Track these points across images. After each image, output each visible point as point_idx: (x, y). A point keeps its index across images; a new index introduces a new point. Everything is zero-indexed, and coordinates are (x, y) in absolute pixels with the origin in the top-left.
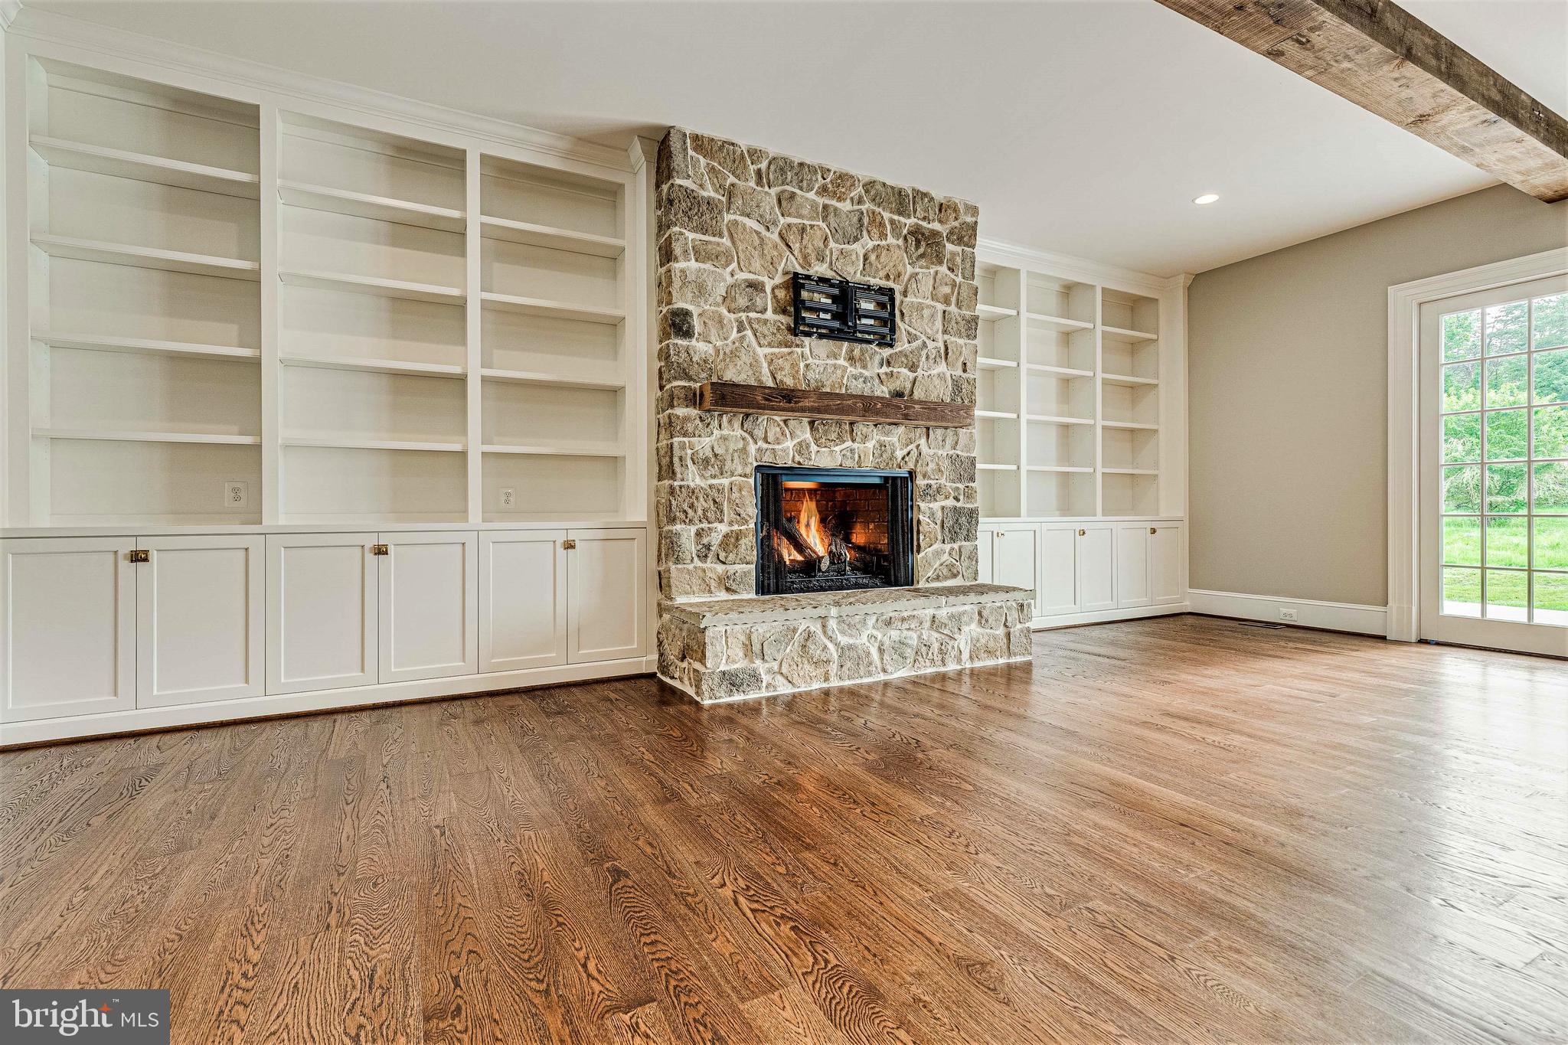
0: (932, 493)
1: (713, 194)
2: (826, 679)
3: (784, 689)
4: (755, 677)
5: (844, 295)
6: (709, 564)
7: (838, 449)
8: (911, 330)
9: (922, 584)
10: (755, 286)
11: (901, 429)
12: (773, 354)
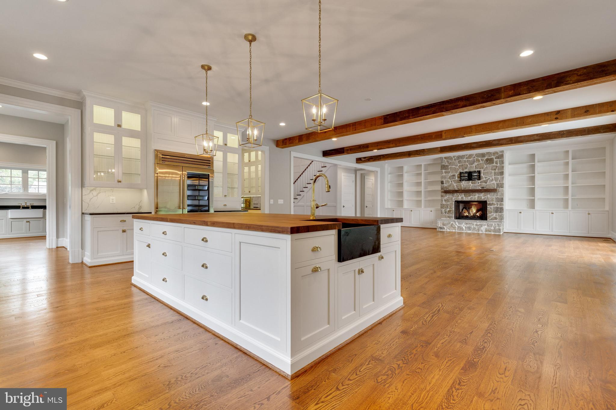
0: (491, 204)
1: (447, 164)
2: (455, 230)
3: (448, 230)
4: (444, 228)
5: (470, 173)
6: (446, 214)
7: (469, 198)
8: (485, 176)
9: (488, 220)
10: (454, 175)
11: (483, 193)
12: (457, 185)
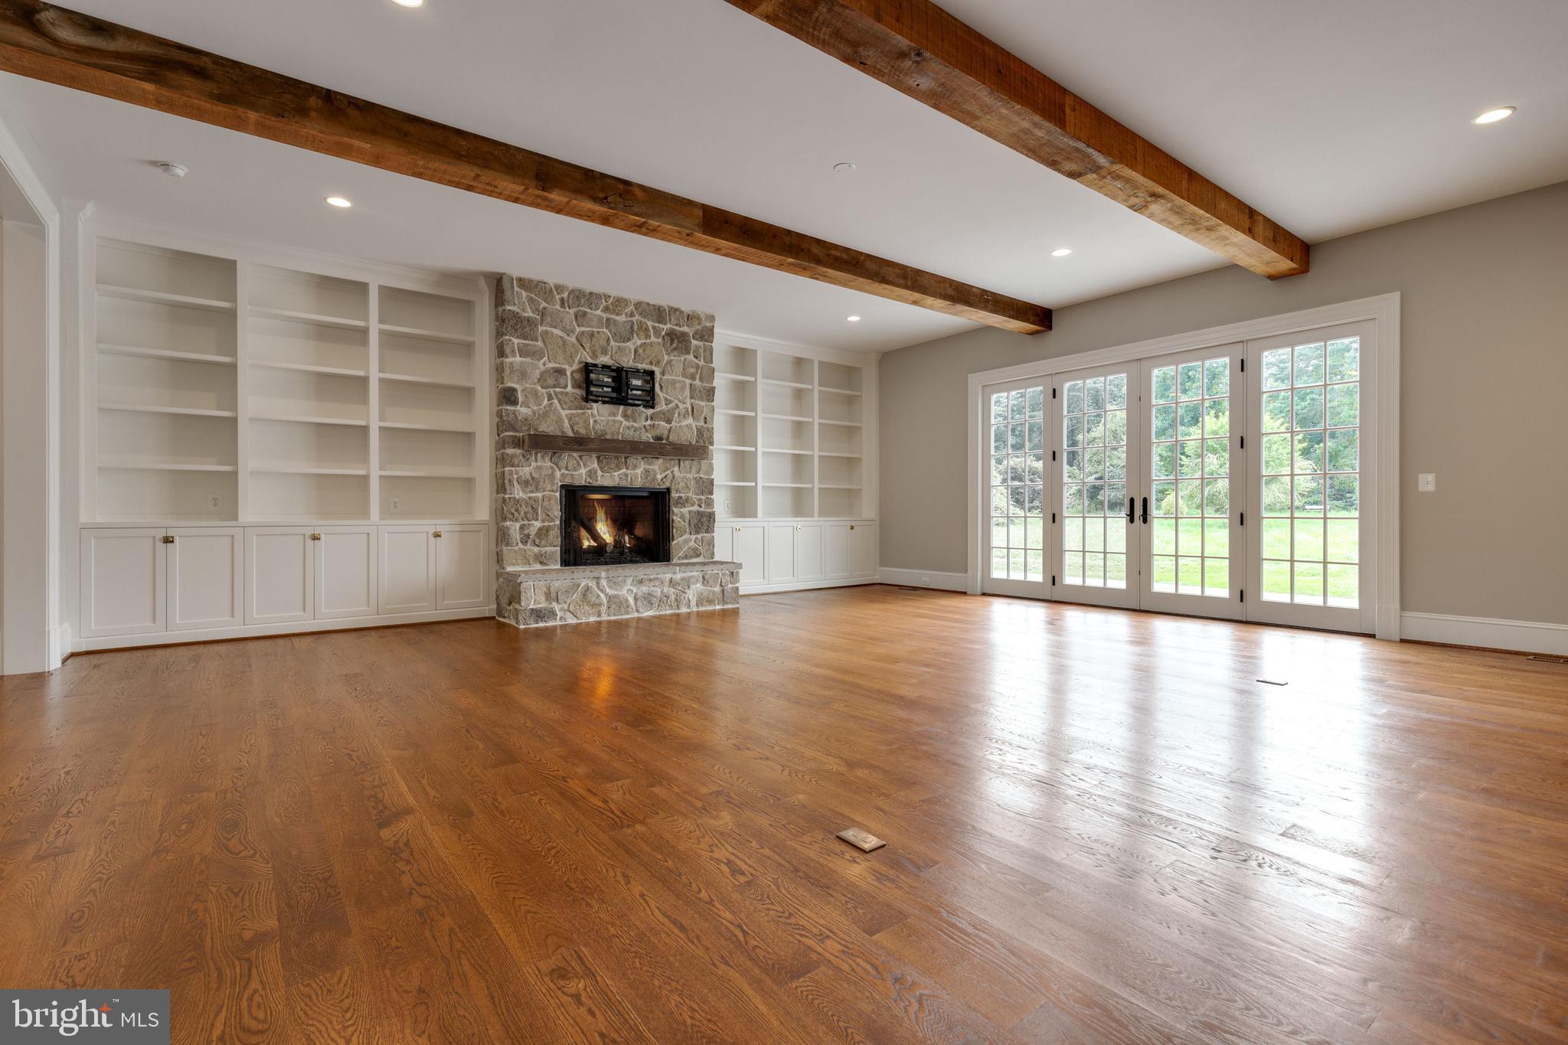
0: (681, 502)
1: (531, 315)
2: (599, 616)
3: (571, 620)
4: (553, 614)
5: (620, 376)
6: (529, 547)
7: (616, 474)
8: (667, 397)
9: (674, 560)
10: (560, 372)
11: (661, 461)
12: (572, 414)
